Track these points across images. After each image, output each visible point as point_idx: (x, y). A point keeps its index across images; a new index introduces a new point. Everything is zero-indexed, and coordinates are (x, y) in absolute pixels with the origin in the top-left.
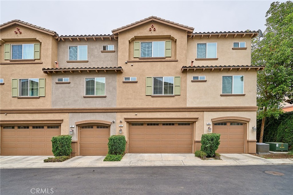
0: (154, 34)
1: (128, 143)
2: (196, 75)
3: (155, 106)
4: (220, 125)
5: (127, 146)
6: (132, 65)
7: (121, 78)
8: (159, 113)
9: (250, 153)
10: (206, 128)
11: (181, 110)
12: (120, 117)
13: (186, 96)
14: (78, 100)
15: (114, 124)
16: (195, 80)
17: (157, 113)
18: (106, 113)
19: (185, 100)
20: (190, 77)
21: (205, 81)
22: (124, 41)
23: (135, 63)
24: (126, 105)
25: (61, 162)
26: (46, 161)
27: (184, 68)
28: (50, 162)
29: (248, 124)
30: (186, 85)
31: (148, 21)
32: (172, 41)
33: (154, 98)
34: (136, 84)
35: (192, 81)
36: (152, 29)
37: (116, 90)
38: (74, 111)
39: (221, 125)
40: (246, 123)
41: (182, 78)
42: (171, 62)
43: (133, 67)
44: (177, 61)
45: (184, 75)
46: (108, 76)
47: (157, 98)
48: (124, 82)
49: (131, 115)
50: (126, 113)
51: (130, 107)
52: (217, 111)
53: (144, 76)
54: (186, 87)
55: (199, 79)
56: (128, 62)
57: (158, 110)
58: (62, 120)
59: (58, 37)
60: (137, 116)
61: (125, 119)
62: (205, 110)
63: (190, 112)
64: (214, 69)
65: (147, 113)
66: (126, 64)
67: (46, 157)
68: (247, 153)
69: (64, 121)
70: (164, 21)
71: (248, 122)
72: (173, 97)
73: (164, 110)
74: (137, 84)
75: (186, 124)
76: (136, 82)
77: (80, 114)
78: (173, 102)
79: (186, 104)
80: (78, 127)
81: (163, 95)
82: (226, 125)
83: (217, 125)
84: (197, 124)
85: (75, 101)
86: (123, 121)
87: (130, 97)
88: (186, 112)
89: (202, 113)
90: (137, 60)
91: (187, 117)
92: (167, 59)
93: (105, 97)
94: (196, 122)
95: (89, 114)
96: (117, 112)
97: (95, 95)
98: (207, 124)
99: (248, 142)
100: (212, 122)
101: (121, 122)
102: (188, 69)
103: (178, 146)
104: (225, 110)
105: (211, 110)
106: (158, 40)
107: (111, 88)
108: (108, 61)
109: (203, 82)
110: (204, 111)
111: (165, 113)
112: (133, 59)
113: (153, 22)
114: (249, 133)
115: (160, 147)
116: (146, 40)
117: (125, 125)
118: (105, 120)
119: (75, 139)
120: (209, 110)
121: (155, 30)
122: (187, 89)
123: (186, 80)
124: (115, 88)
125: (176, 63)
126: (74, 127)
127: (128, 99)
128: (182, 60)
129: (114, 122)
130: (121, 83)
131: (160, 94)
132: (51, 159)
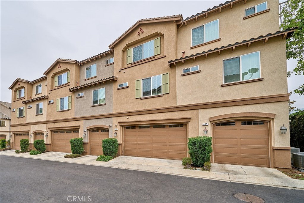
0: (142, 36)
1: (123, 146)
2: (186, 67)
3: (144, 108)
4: (224, 125)
5: (121, 149)
6: (124, 72)
7: (117, 86)
8: (148, 115)
9: (277, 168)
10: (201, 129)
11: (170, 110)
12: (115, 121)
13: (176, 93)
14: (88, 109)
15: (112, 128)
16: (187, 73)
17: (146, 115)
18: (106, 119)
19: (175, 98)
20: (180, 71)
21: (199, 72)
22: (118, 52)
23: (126, 69)
24: (119, 110)
25: (73, 158)
26: (65, 157)
27: (170, 63)
28: (67, 158)
29: (272, 122)
30: (176, 81)
31: (135, 26)
32: (161, 36)
33: (143, 100)
34: (127, 88)
35: (183, 75)
36: (141, 32)
37: (113, 97)
38: (86, 119)
39: (226, 125)
40: (269, 121)
41: (170, 74)
42: (158, 60)
43: (125, 73)
44: (165, 57)
45: (173, 70)
46: (106, 86)
47: (145, 100)
48: (118, 89)
49: (124, 119)
50: (120, 117)
51: (123, 111)
52: (217, 107)
53: (134, 80)
54: (175, 84)
55: (191, 71)
56: (121, 70)
57: (146, 112)
58: (80, 126)
59: (78, 63)
60: (129, 119)
61: (119, 123)
62: (200, 107)
63: (180, 112)
64: (207, 54)
65: (137, 116)
66: (120, 72)
67: (65, 154)
68: (272, 166)
69: (81, 126)
70: (150, 20)
71: (273, 119)
72: (162, 96)
73: (153, 112)
74: (129, 89)
75: (178, 126)
76: (128, 87)
77: (90, 120)
78: (161, 102)
79: (176, 103)
80: (89, 131)
81: (152, 95)
82: (234, 125)
83: (219, 125)
84: (190, 126)
85: (87, 110)
86: (117, 124)
87: (123, 102)
88: (177, 112)
89: (196, 111)
90: (130, 65)
91: (178, 117)
92: (156, 57)
93: (105, 104)
94: (189, 123)
95: (95, 120)
96: (113, 117)
97: (99, 104)
98: (203, 125)
99: (274, 150)
100: (210, 122)
101: (116, 126)
102: (175, 63)
103: (169, 151)
104: (229, 104)
105: (208, 106)
106: (148, 40)
107: (109, 96)
108: (110, 73)
109: (197, 74)
110: (198, 109)
111: (153, 114)
112: (126, 66)
113: (140, 25)
114: (275, 136)
115: (150, 150)
116: (137, 45)
117: (119, 128)
118: (105, 125)
119: (86, 141)
120: (204, 107)
121: (143, 33)
122: (177, 85)
123: (175, 75)
124: (111, 96)
125: (164, 59)
126: (86, 131)
127: (121, 104)
128: (170, 54)
129: (111, 126)
130: (116, 90)
131: (149, 95)
132: (68, 155)
